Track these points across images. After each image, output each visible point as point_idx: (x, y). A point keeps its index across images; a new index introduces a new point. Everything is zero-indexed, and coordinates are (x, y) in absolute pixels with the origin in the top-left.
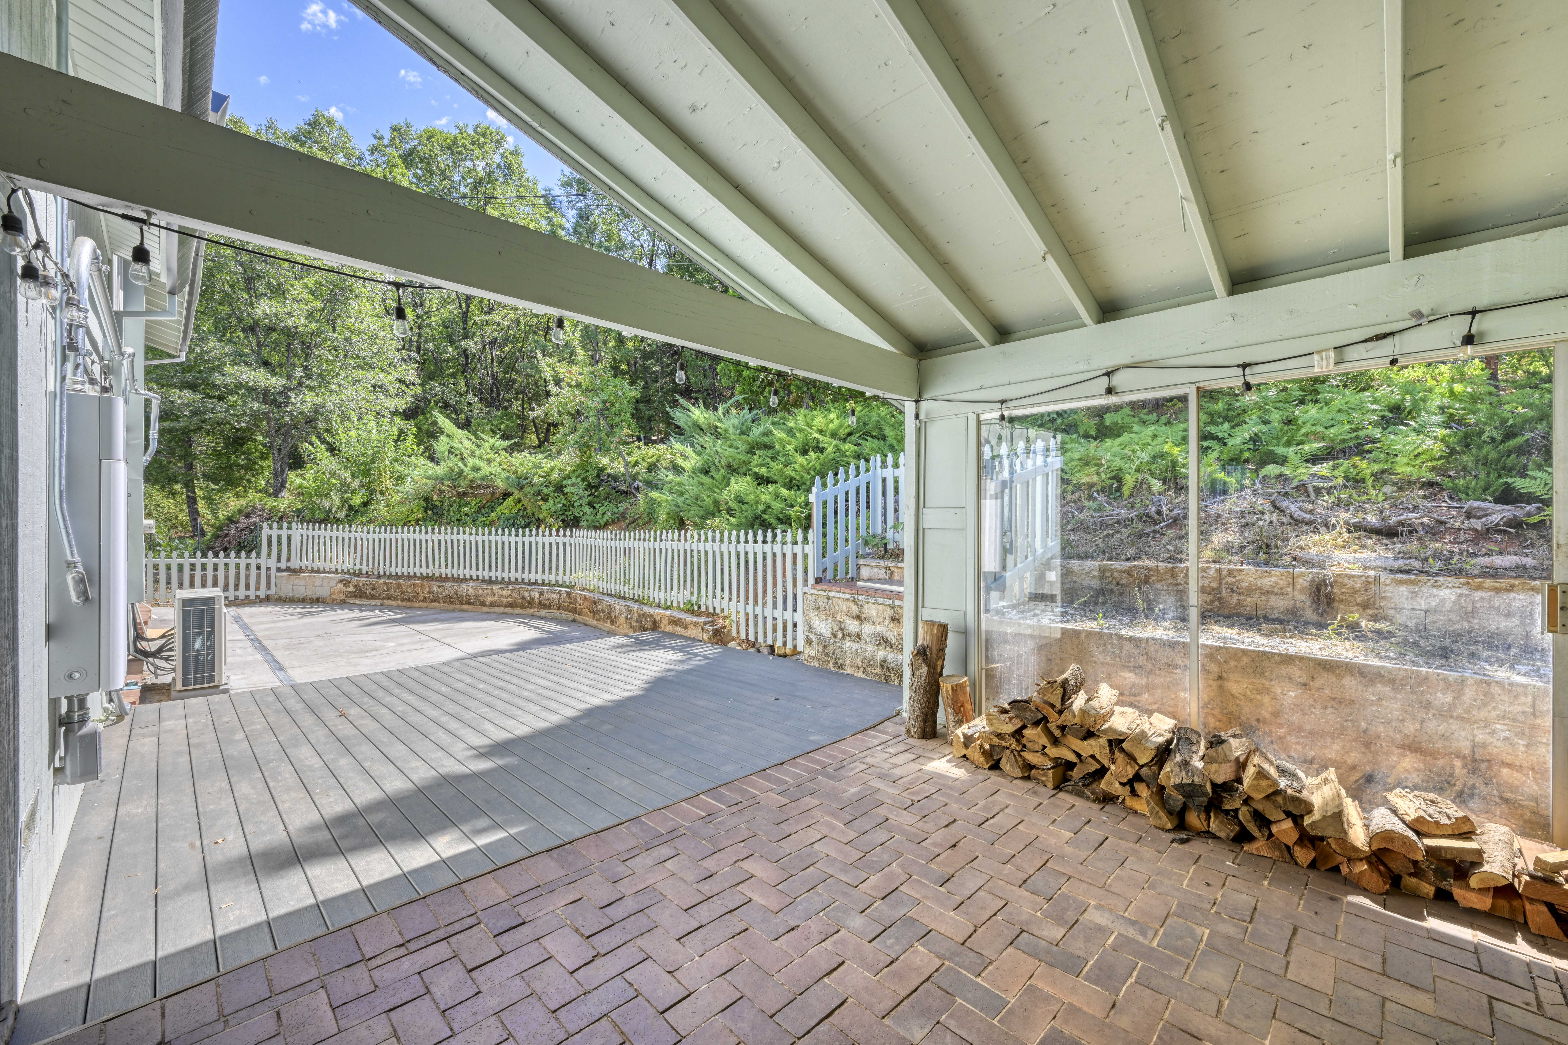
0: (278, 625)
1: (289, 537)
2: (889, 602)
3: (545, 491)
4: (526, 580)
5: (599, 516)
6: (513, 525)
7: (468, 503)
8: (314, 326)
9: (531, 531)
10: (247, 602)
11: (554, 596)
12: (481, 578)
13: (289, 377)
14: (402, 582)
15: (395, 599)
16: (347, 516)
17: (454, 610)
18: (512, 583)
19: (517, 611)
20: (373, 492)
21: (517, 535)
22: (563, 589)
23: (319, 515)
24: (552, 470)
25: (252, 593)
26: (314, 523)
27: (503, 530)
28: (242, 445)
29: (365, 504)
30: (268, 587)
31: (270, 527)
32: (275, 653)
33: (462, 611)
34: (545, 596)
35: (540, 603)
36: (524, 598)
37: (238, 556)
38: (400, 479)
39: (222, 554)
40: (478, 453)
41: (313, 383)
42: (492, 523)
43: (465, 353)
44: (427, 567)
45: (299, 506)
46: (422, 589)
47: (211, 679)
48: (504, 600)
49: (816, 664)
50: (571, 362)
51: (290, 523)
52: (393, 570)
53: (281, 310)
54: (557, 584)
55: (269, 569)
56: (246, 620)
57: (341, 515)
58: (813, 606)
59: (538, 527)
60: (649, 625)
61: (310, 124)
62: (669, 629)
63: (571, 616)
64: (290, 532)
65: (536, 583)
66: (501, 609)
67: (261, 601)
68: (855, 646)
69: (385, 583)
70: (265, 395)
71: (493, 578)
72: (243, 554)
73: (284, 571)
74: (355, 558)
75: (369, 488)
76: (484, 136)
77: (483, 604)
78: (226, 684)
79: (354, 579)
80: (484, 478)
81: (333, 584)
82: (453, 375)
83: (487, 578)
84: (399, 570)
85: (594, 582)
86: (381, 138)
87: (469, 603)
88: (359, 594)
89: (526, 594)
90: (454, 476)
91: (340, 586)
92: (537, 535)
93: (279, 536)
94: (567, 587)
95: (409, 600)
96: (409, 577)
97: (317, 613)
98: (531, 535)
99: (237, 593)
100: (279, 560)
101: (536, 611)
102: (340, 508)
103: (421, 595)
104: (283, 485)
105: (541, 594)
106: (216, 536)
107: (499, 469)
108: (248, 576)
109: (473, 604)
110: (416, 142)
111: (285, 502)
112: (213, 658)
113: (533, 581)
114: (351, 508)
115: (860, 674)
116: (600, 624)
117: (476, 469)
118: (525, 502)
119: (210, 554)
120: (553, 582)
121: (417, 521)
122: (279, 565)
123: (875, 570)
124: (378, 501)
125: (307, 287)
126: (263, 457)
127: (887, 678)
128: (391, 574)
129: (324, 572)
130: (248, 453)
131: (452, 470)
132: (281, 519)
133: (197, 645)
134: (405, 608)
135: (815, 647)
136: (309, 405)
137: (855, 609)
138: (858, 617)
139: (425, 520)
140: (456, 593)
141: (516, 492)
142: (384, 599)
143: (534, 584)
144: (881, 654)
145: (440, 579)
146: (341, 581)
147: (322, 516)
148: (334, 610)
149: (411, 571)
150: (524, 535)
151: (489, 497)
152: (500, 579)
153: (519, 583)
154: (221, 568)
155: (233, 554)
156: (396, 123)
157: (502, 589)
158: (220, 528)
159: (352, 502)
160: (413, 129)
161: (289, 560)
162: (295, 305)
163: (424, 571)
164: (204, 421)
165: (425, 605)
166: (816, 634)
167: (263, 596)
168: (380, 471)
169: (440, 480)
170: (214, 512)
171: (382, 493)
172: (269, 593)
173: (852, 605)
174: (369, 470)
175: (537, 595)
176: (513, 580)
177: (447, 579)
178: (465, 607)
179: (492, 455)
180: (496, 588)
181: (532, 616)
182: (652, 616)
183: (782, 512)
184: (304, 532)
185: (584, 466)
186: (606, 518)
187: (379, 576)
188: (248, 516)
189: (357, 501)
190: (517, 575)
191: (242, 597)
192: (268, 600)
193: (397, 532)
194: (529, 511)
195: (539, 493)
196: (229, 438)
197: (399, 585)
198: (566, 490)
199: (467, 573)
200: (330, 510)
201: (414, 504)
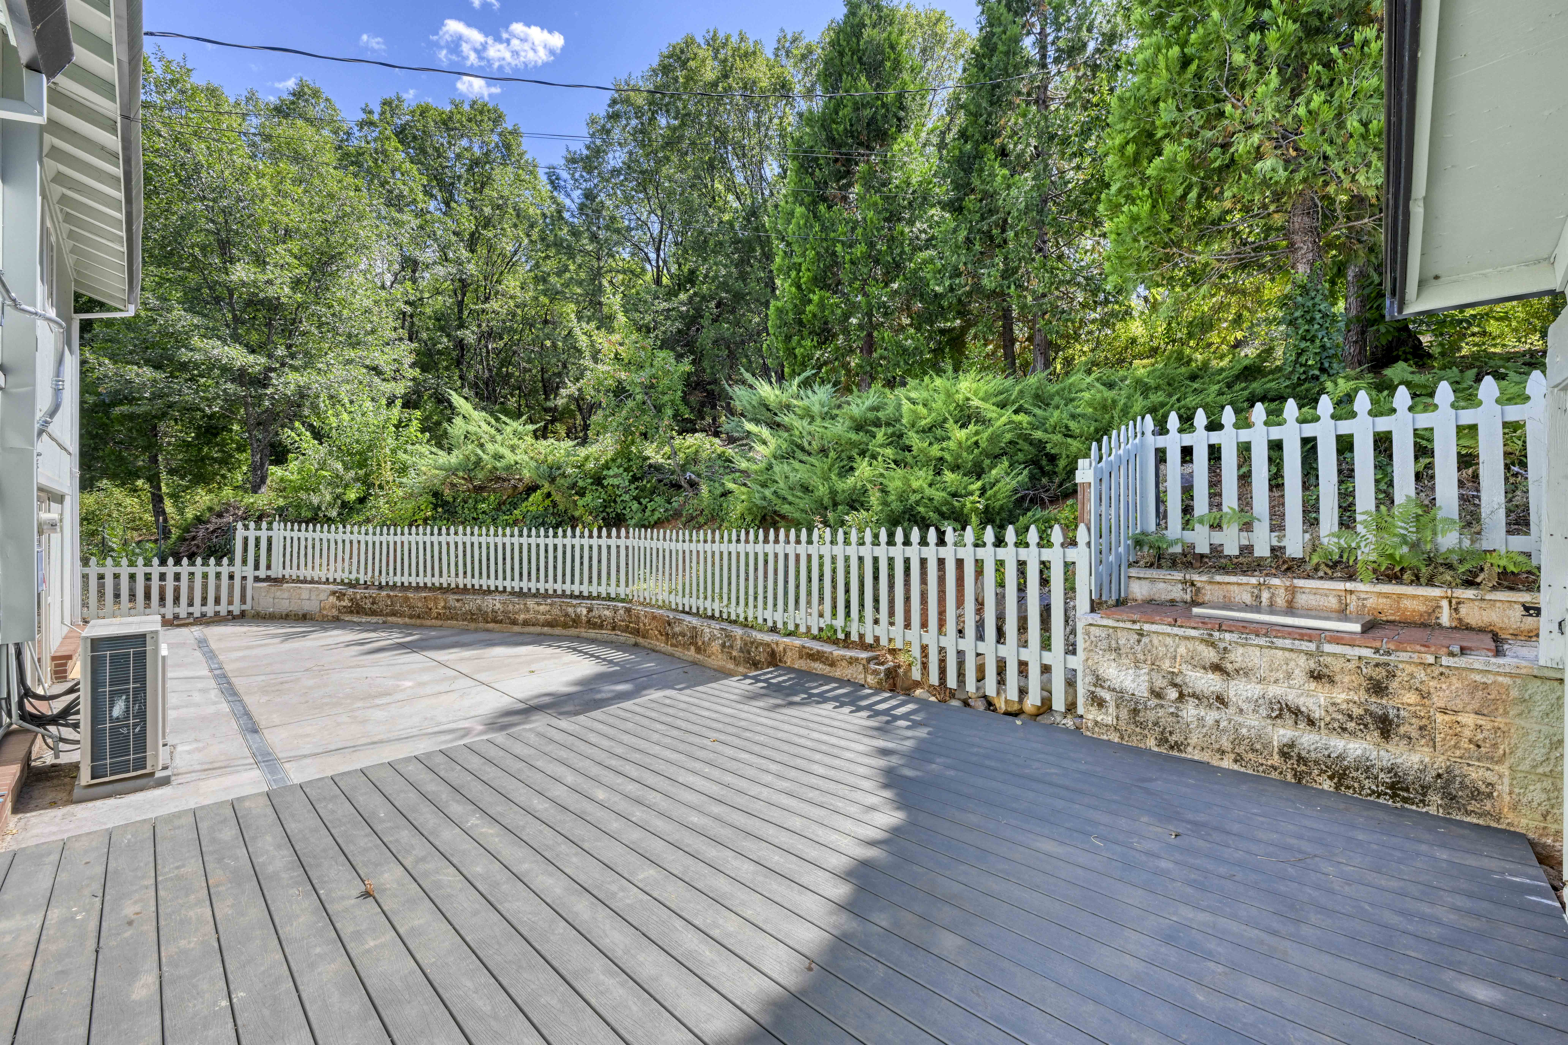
0: (255, 652)
1: (270, 540)
2: (1312, 646)
3: (581, 483)
4: (568, 592)
5: (648, 513)
6: (543, 524)
7: (484, 500)
8: (299, 296)
9: (564, 532)
10: (217, 619)
11: (607, 613)
12: (509, 589)
13: (270, 356)
14: (410, 595)
15: (402, 615)
16: (339, 514)
17: (476, 630)
18: (550, 596)
19: (558, 631)
20: (371, 485)
21: (547, 536)
22: (620, 605)
23: (306, 513)
24: (587, 458)
25: (223, 609)
26: (300, 523)
27: (530, 530)
28: (216, 435)
29: (362, 500)
30: (243, 600)
31: (246, 528)
32: (248, 700)
33: (487, 630)
34: (595, 613)
35: (589, 621)
36: (567, 615)
37: (205, 564)
38: (403, 470)
39: (185, 561)
40: (499, 438)
41: (297, 363)
42: (515, 523)
43: (461, 345)
44: (441, 576)
45: (281, 502)
46: (436, 604)
47: (141, 763)
48: (542, 618)
49: (1115, 738)
50: (611, 330)
51: (270, 523)
52: (398, 579)
53: (260, 277)
54: (609, 598)
55: (244, 578)
56: (213, 645)
57: (334, 513)
58: (1104, 644)
59: (573, 528)
60: (762, 658)
61: (294, 95)
62: (800, 664)
63: (632, 639)
64: (270, 533)
65: (580, 596)
66: (538, 629)
67: (234, 618)
68: (1211, 716)
69: (389, 596)
70: (241, 376)
71: (525, 590)
72: (212, 561)
73: (263, 580)
74: (351, 564)
75: (366, 482)
76: (481, 113)
77: (514, 622)
78: (165, 768)
79: (350, 591)
80: (508, 468)
81: (323, 596)
82: (447, 368)
83: (517, 589)
84: (406, 580)
85: (663, 596)
86: (371, 112)
87: (495, 621)
88: (356, 609)
89: (570, 610)
90: (471, 466)
91: (332, 599)
92: (574, 536)
93: (258, 540)
94: (623, 601)
95: (419, 617)
96: (418, 588)
97: (304, 634)
98: (564, 536)
99: (204, 609)
100: (257, 567)
101: (583, 632)
102: (331, 505)
103: (435, 611)
104: (263, 480)
105: (590, 610)
106: (182, 539)
107: (526, 458)
108: (218, 588)
109: (501, 622)
110: (408, 118)
111: (264, 499)
112: (144, 730)
113: (577, 593)
114: (344, 505)
115: (1227, 763)
116: (678, 652)
117: (498, 457)
118: (557, 497)
119: (171, 561)
120: (604, 595)
121: (425, 520)
122: (257, 573)
123: (1162, 585)
124: (377, 496)
125: (290, 251)
126: (241, 449)
127: (1299, 777)
128: (395, 585)
129: (312, 582)
130: (223, 444)
131: (468, 458)
132: (260, 518)
133: (118, 710)
134: (415, 627)
135: (1112, 710)
136: (292, 387)
137: (1210, 655)
138: (1217, 668)
139: (434, 519)
140: (479, 609)
141: (547, 485)
142: (387, 615)
143: (577, 597)
144: (1282, 733)
145: (457, 590)
146: (334, 593)
147: (309, 515)
148: (325, 629)
149: (421, 580)
150: (555, 535)
151: (510, 491)
152: (533, 591)
153: (558, 596)
154: (184, 578)
155: (199, 561)
156: (387, 96)
157: (539, 604)
158: (187, 530)
159: (346, 498)
160: (405, 105)
161: (269, 567)
162: (278, 271)
163: (436, 581)
164: (171, 406)
165: (439, 623)
166: (1109, 689)
167: (237, 612)
168: (378, 460)
169: (453, 471)
170: (181, 511)
171: (381, 487)
172: (244, 607)
173: (1201, 648)
174: (366, 460)
175: (585, 612)
176: (551, 592)
177: (465, 590)
178: (491, 626)
179: (515, 441)
180: (531, 603)
181: (578, 638)
182: (768, 645)
183: (946, 503)
184: (288, 534)
185: (624, 455)
186: (657, 515)
187: (380, 587)
188: (220, 515)
189: (352, 495)
190: (556, 586)
191: (210, 613)
192: (241, 617)
193: (402, 534)
194: (561, 507)
195: (575, 485)
196: (200, 427)
197: (407, 599)
198: (605, 482)
199: (492, 583)
200: (319, 508)
201: (422, 499)
